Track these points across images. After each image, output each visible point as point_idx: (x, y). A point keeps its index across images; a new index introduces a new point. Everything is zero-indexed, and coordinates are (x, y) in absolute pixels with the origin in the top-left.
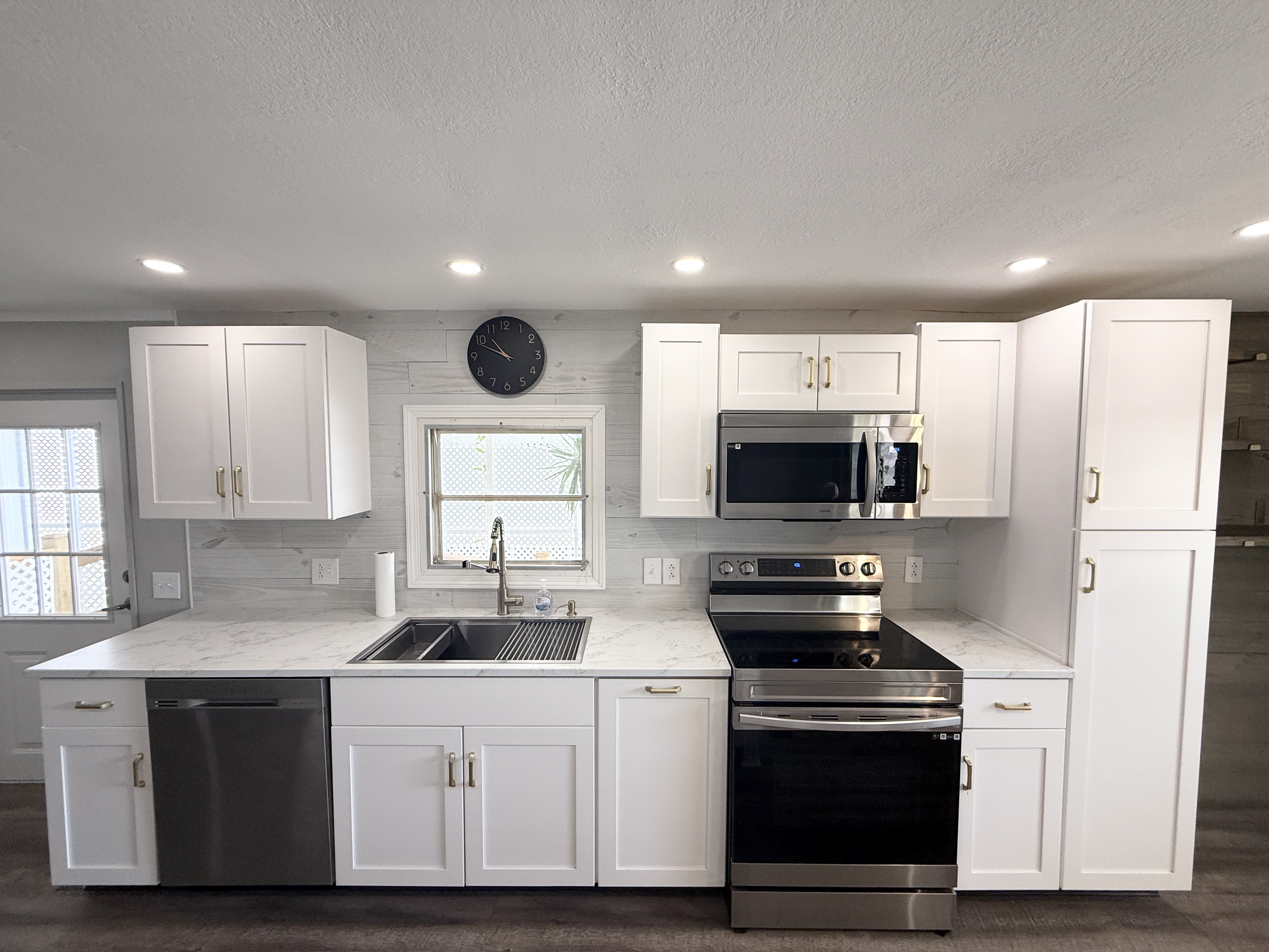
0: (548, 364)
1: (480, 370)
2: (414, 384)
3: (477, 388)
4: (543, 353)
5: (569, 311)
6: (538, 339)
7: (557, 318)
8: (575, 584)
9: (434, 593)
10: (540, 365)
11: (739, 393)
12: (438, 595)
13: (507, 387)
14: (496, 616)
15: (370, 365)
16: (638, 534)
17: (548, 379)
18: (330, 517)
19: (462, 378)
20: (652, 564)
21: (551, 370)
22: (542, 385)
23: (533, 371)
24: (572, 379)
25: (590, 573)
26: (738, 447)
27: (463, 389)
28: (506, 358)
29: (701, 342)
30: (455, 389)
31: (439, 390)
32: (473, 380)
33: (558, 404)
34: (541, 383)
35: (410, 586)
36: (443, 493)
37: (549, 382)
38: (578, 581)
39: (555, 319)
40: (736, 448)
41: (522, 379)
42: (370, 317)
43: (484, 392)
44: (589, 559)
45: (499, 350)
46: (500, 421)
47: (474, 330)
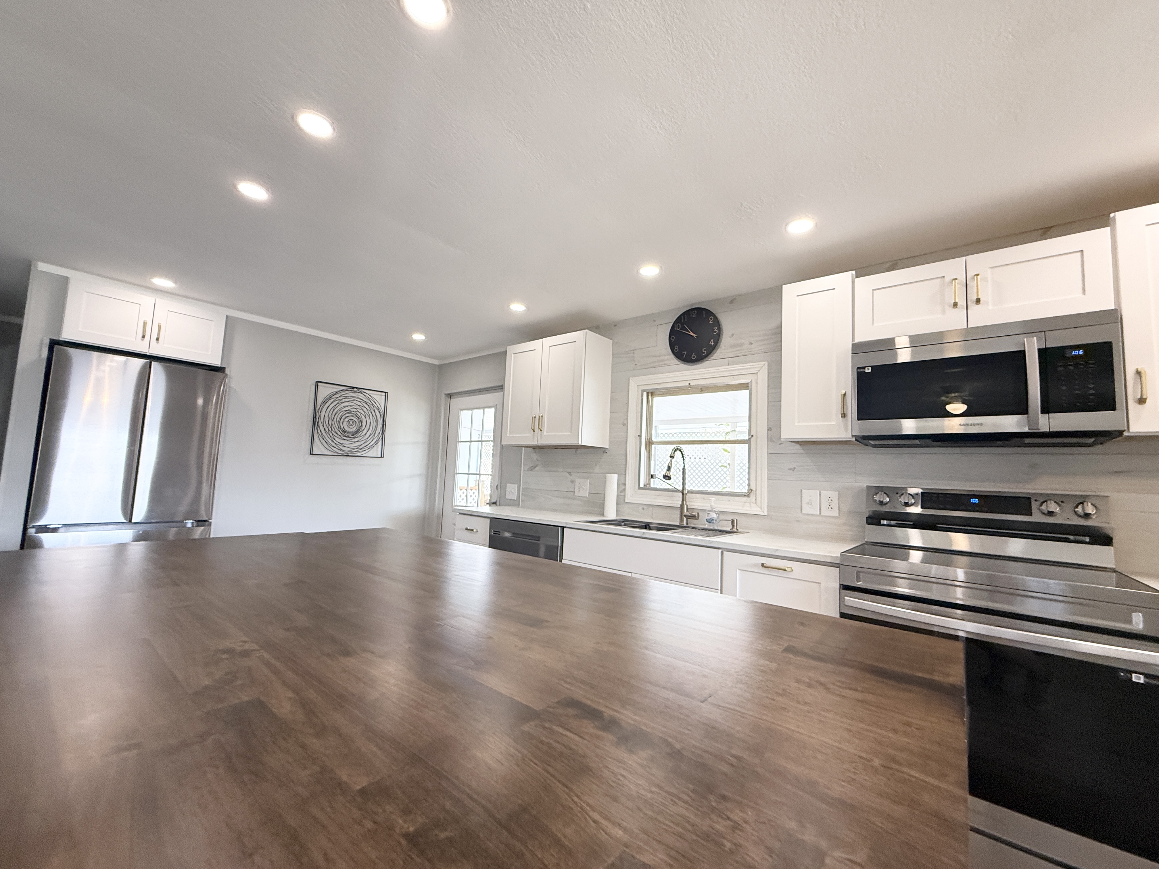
0: (724, 336)
1: (676, 347)
2: (637, 363)
3: (675, 361)
4: (720, 329)
5: (740, 295)
6: (716, 318)
7: (731, 302)
8: (741, 509)
9: (641, 508)
10: (718, 338)
11: (875, 325)
12: (643, 509)
13: (694, 357)
14: (678, 524)
15: (614, 355)
16: (797, 468)
17: (723, 347)
18: (579, 442)
19: (665, 355)
20: (811, 496)
21: (726, 340)
22: (719, 353)
23: (712, 343)
24: (742, 344)
25: (754, 500)
26: (868, 370)
27: (666, 362)
28: (693, 336)
29: (834, 289)
30: (661, 363)
31: (652, 365)
32: (672, 356)
33: (731, 365)
34: (718, 351)
35: (627, 501)
36: (654, 439)
37: (724, 349)
38: (743, 507)
39: (729, 303)
40: (866, 371)
41: (704, 350)
42: (615, 326)
43: (679, 363)
44: (754, 489)
45: (689, 332)
46: (689, 382)
47: (674, 321)
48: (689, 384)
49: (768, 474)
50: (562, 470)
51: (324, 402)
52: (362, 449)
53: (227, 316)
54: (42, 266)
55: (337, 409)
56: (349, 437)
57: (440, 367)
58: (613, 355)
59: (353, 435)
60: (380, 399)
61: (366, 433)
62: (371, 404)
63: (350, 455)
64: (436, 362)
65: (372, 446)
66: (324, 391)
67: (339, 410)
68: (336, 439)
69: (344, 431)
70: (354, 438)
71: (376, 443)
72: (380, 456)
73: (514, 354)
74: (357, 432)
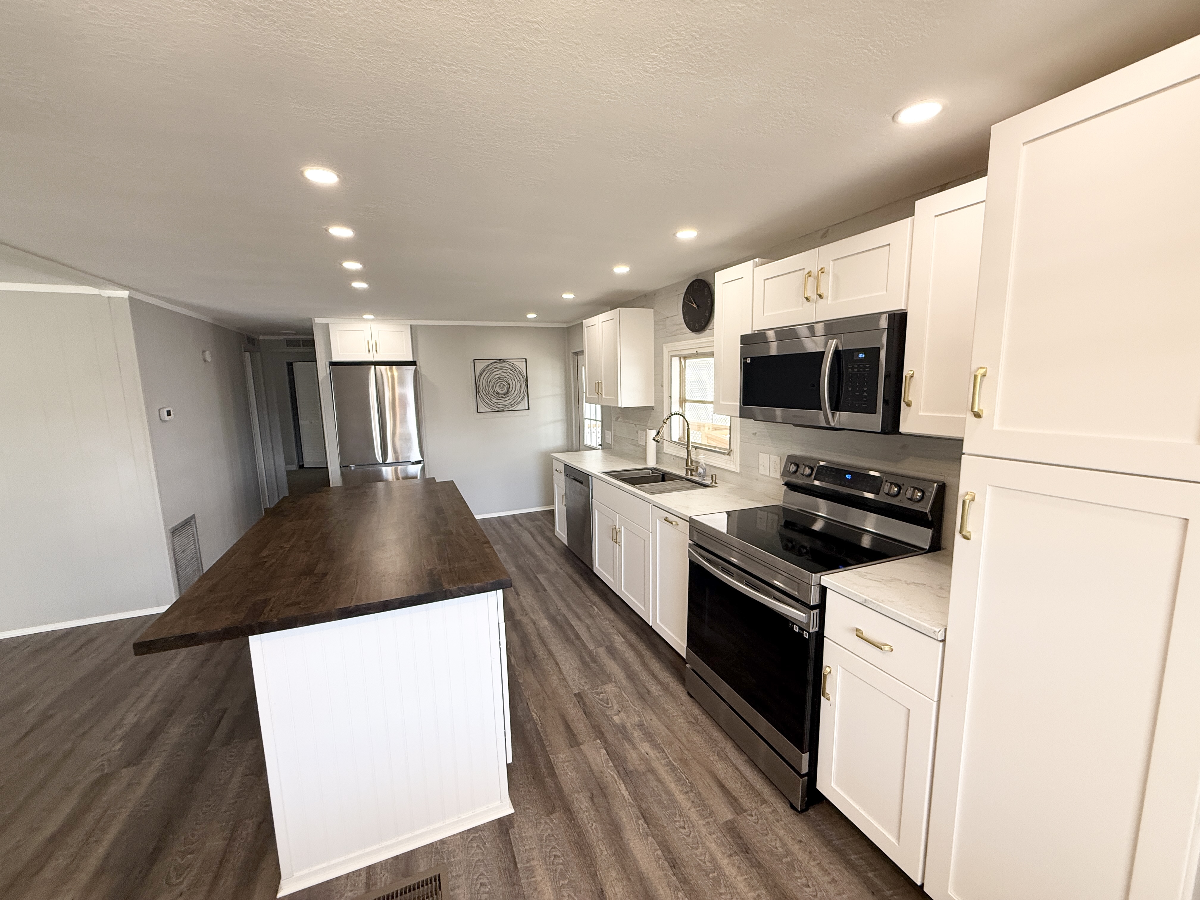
1: (687, 318)
6: (710, 289)
8: (724, 464)
10: (711, 309)
11: (765, 315)
12: (673, 459)
13: (698, 327)
14: (684, 475)
16: (758, 434)
18: (619, 406)
19: (681, 325)
20: (764, 459)
22: (713, 323)
23: (707, 314)
25: (732, 459)
26: (749, 361)
27: (682, 331)
28: (696, 308)
29: (743, 278)
30: (680, 333)
31: (673, 334)
32: (685, 325)
34: (712, 321)
36: (687, 398)
38: (726, 463)
40: (748, 362)
41: (703, 321)
42: (655, 294)
43: (690, 331)
44: (732, 448)
45: (693, 304)
46: (697, 350)
47: (685, 291)
48: (697, 351)
49: (741, 437)
50: (632, 422)
51: (481, 374)
52: (511, 405)
53: (411, 325)
54: (318, 320)
55: (490, 378)
56: (501, 397)
57: (568, 328)
58: (655, 322)
59: (505, 395)
60: (521, 365)
61: (514, 393)
62: (514, 369)
63: (505, 410)
64: (565, 326)
65: (519, 402)
66: (480, 366)
67: (492, 378)
68: (492, 399)
69: (498, 393)
70: (506, 397)
71: (523, 398)
72: (527, 408)
73: (587, 327)
74: (507, 392)
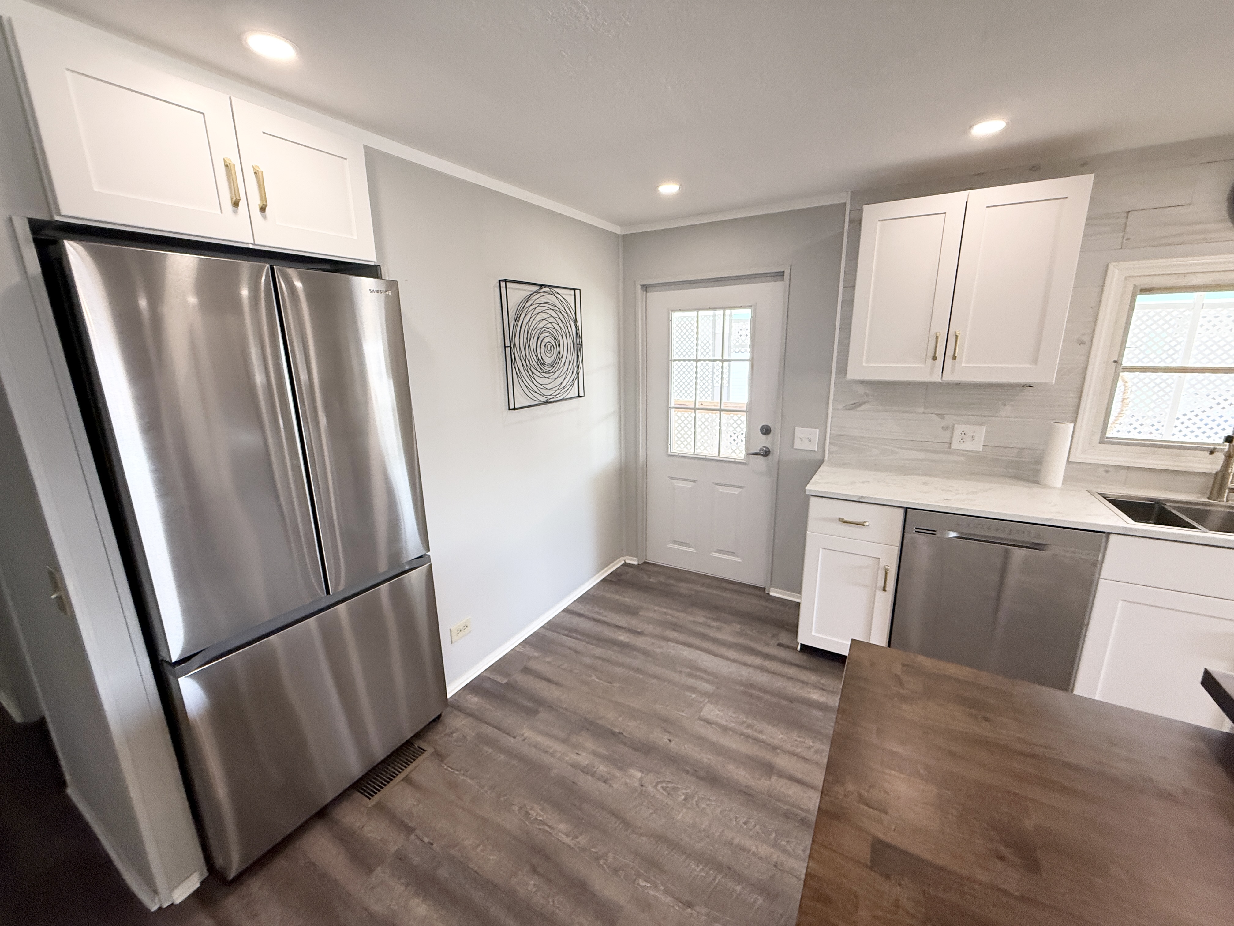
2: (1129, 237)
19: (1210, 223)
35: (1072, 459)
50: (921, 410)
51: (518, 316)
52: (563, 388)
56: (549, 372)
57: (625, 236)
59: (552, 367)
60: (573, 302)
61: (565, 362)
63: (552, 400)
64: (618, 230)
66: (516, 298)
67: (534, 328)
68: (535, 378)
69: (543, 363)
70: (554, 372)
71: (577, 374)
72: (581, 394)
74: (556, 361)
